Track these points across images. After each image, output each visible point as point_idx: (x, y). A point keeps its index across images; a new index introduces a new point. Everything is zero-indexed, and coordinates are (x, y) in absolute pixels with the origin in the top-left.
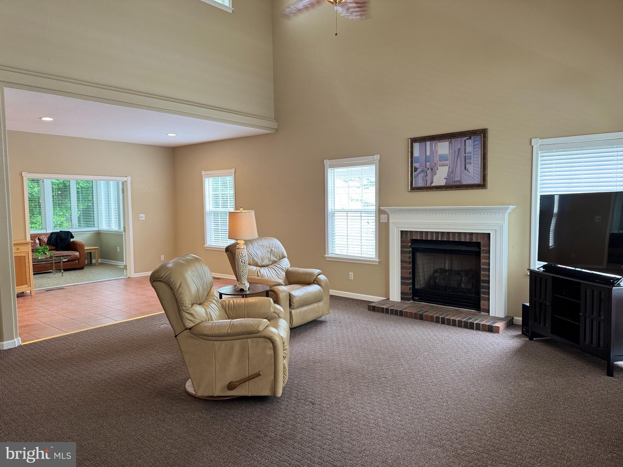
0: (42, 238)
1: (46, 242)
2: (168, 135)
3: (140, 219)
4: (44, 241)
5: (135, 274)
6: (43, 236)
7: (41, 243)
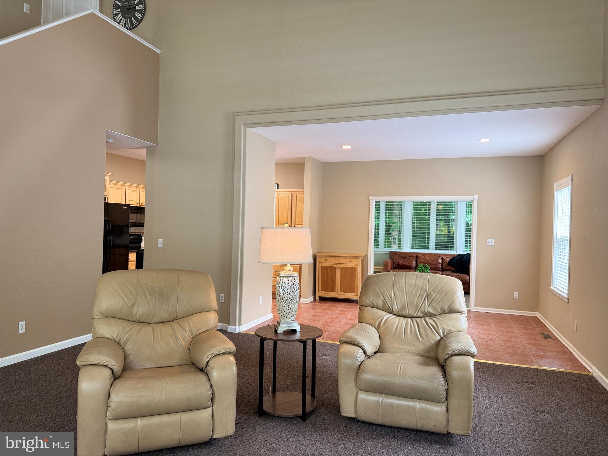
0: (445, 258)
1: (448, 262)
2: (480, 141)
3: (488, 244)
4: (446, 261)
5: (475, 308)
6: (447, 257)
7: (443, 263)
